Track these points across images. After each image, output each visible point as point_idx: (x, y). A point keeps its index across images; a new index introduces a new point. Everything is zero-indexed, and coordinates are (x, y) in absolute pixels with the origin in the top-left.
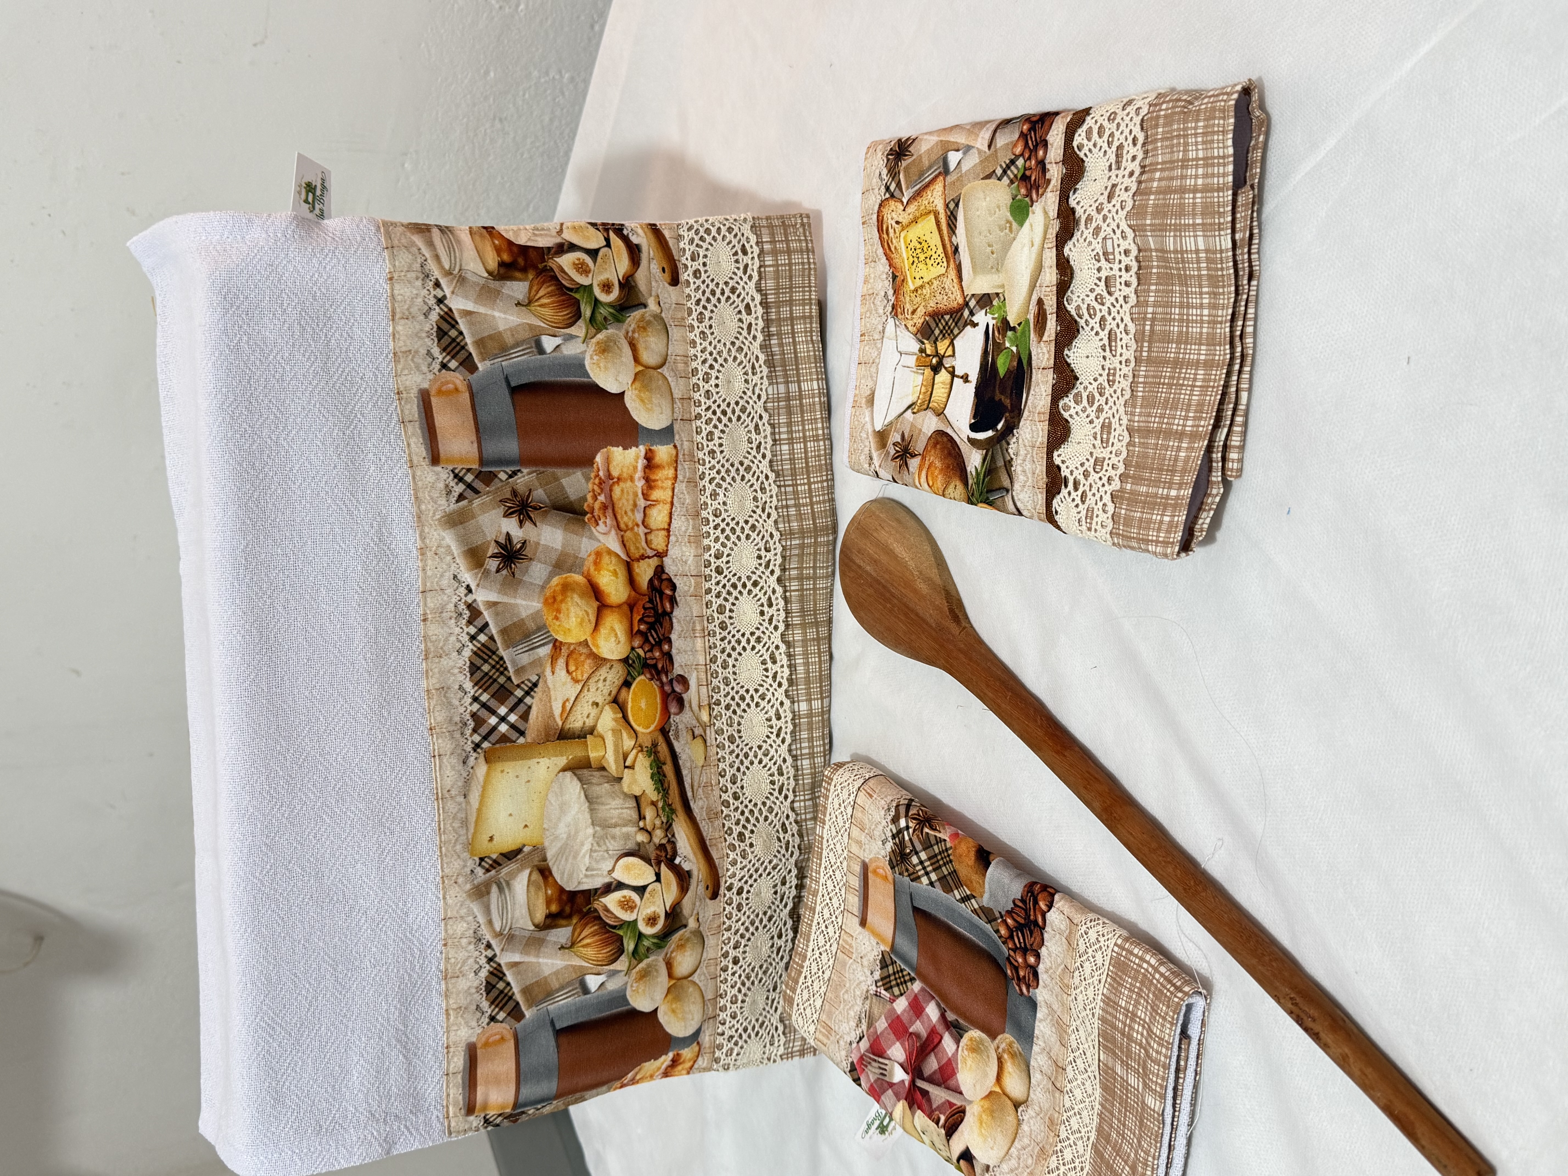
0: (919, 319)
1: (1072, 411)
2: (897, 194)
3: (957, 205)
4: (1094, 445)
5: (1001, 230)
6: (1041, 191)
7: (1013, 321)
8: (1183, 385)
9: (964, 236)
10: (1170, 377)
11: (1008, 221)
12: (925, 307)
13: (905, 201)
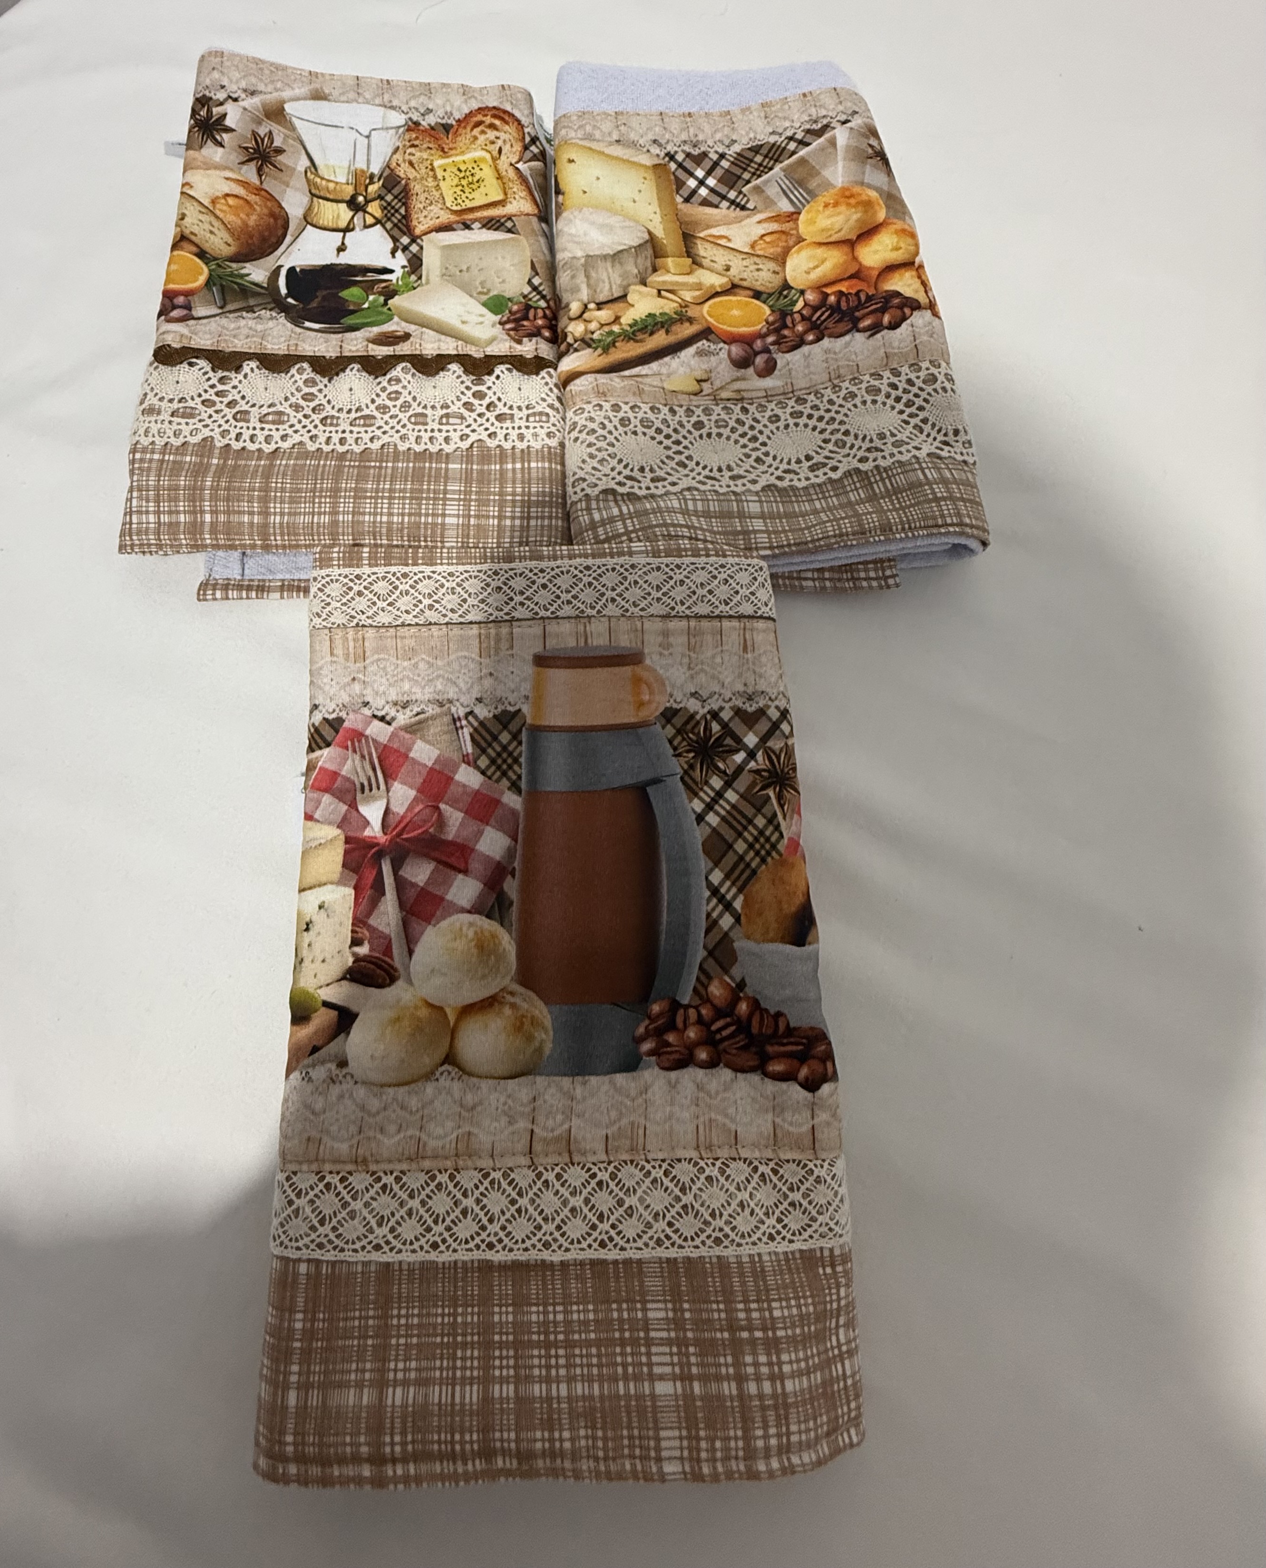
0: (403, 171)
1: (297, 377)
2: (528, 155)
3: (509, 231)
4: (262, 406)
5: (482, 283)
6: (512, 333)
7: (393, 302)
8: (314, 503)
9: (479, 239)
10: (321, 488)
11: (489, 291)
12: (415, 179)
13: (519, 166)
